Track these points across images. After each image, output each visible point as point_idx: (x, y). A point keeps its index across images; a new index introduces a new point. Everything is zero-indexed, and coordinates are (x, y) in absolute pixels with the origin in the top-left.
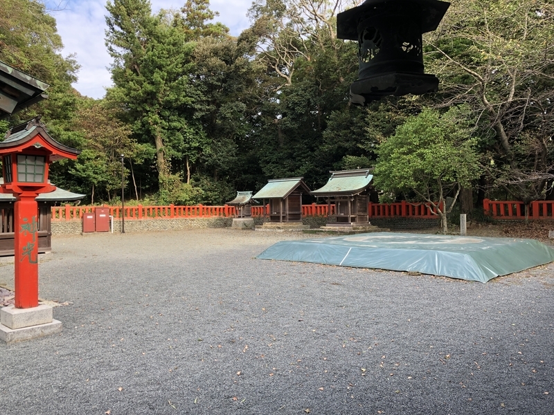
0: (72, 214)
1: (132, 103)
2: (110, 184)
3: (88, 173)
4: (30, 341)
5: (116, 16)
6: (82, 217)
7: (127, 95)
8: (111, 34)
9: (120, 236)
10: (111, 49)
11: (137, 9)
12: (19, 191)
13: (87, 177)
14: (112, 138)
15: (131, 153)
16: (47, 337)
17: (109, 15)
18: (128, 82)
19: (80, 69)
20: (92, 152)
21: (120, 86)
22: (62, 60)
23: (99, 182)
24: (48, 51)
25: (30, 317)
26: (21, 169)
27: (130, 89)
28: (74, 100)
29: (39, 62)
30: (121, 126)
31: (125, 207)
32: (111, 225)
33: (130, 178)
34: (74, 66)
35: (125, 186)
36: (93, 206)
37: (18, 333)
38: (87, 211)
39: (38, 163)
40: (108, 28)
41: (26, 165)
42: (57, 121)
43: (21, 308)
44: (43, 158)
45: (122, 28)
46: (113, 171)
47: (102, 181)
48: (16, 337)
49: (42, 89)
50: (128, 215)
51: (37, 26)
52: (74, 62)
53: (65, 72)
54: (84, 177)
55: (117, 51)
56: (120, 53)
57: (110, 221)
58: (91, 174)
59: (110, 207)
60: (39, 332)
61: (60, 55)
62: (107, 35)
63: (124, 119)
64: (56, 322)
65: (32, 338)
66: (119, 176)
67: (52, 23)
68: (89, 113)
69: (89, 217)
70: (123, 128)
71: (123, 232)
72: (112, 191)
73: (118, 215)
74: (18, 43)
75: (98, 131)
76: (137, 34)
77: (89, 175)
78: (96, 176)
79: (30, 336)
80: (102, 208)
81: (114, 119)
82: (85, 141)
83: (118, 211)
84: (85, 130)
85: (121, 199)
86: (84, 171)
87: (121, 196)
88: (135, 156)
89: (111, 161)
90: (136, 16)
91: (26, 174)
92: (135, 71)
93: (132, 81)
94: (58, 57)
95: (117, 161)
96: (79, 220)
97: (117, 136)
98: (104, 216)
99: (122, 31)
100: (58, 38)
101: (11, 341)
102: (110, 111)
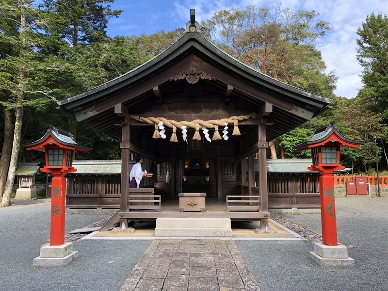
0: (339, 181)
1: (381, 97)
2: (366, 159)
3: (348, 152)
4: (334, 268)
5: (364, 36)
6: (346, 184)
7: (376, 92)
8: (361, 51)
9: (376, 199)
10: (361, 61)
11: (381, 27)
12: (323, 169)
13: (348, 155)
14: (365, 125)
15: (382, 135)
16: (345, 268)
17: (359, 37)
18: (377, 82)
19: (338, 80)
20: (350, 137)
21: (369, 86)
22: (326, 77)
23: (357, 158)
24: (317, 73)
25: (333, 252)
26: (323, 155)
27: (379, 87)
28: (336, 102)
29: (313, 82)
30: (373, 115)
31: (380, 177)
32: (368, 190)
33: (382, 154)
34: (333, 78)
35: (378, 161)
36: (354, 176)
37: (327, 261)
38: (349, 179)
39: (333, 151)
40: (358, 47)
41: (326, 153)
42: (325, 118)
43: (327, 245)
44: (336, 148)
45: (369, 44)
46: (368, 150)
47: (360, 158)
48: (326, 264)
49: (329, 103)
50: (383, 182)
51: (310, 59)
52: (334, 76)
53: (329, 84)
54: (345, 155)
55: (367, 61)
56: (369, 62)
57: (368, 187)
58: (351, 152)
59: (367, 176)
60: (340, 263)
61: (324, 74)
62: (359, 52)
63: (374, 109)
64: (350, 259)
65: (336, 267)
66: (374, 153)
67: (318, 55)
68: (346, 109)
69: (351, 184)
70: (375, 116)
71: (379, 196)
72: (367, 164)
73: (374, 183)
74: (299, 73)
75: (354, 121)
76: (382, 45)
77: (349, 153)
78: (355, 154)
79: (334, 265)
80: (361, 177)
81: (367, 111)
82: (345, 129)
83: (373, 179)
84: (344, 122)
85: (376, 170)
86: (346, 151)
87: (376, 168)
88: (386, 136)
89: (366, 142)
90: (380, 32)
91: (326, 158)
92: (382, 72)
93: (380, 80)
94: (323, 76)
95: (370, 141)
96: (343, 186)
97: (370, 123)
98: (363, 183)
99: (370, 46)
100: (323, 63)
101: (323, 265)
102: (363, 106)
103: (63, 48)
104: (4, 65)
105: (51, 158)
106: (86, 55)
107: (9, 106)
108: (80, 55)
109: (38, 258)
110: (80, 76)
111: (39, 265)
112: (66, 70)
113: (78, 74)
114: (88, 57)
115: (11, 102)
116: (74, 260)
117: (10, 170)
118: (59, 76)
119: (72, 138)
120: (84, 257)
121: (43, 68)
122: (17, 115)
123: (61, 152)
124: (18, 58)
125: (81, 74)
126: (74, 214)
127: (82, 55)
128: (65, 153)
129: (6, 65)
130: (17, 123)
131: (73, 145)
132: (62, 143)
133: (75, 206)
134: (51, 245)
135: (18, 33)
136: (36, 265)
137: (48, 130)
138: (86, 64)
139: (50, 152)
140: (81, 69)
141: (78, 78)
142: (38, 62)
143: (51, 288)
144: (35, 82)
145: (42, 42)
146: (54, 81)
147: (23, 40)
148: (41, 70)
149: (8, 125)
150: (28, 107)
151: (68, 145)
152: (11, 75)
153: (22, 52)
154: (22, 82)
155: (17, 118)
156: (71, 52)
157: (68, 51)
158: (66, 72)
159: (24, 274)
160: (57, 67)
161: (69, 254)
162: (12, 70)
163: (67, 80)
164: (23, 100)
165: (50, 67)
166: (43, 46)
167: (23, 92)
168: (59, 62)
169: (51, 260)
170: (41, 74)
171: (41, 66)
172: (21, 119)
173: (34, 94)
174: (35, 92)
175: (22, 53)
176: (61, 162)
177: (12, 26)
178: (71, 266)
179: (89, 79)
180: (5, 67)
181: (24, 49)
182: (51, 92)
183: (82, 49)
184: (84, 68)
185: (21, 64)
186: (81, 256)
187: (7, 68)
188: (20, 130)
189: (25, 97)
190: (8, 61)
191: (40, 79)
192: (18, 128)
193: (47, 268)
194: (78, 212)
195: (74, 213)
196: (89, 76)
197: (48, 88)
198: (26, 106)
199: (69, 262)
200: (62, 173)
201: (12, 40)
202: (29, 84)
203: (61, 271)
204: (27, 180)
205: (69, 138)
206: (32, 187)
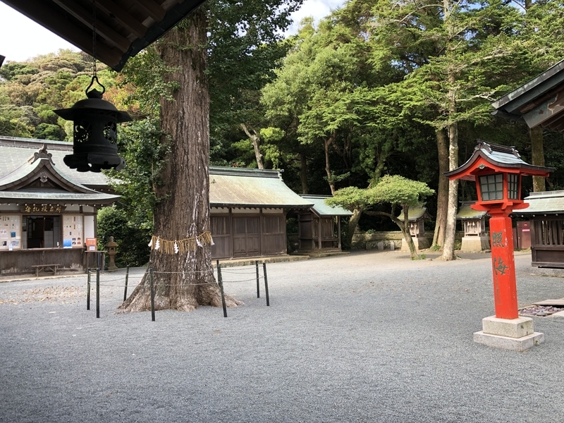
103: (507, 19)
104: (427, 72)
105: (484, 189)
106: (547, 18)
107: (439, 125)
108: (537, 20)
109: (480, 333)
110: (539, 55)
111: (482, 342)
112: (515, 52)
113: (536, 53)
114: (550, 20)
115: (442, 119)
116: (536, 345)
117: (449, 212)
118: (505, 65)
119: (517, 156)
120: (555, 344)
121: (479, 60)
122: (451, 136)
123: (499, 179)
124: (444, 57)
125: (542, 51)
126: (546, 276)
127: (540, 19)
128: (506, 180)
129: (431, 70)
130: (451, 147)
131: (515, 166)
132: (498, 165)
133: (548, 263)
134: (497, 317)
135: (442, 22)
136: (478, 342)
137: (476, 149)
138: (548, 32)
139: (483, 180)
140: (540, 42)
141: (536, 60)
142: (471, 53)
143: (496, 379)
144: (469, 83)
145: (475, 22)
146: (499, 74)
147: (449, 29)
148: (476, 64)
149: (442, 152)
150: (464, 121)
151: (507, 166)
152: (437, 83)
153: (449, 45)
154: (452, 88)
155: (451, 140)
156: (521, 21)
157: (517, 20)
158: (515, 55)
159: (461, 351)
160: (500, 52)
161: (527, 335)
162: (438, 76)
163: (519, 68)
164: (455, 114)
165: (489, 55)
166: (476, 27)
167: (455, 102)
168: (503, 43)
169: (499, 338)
170: (477, 69)
171: (477, 58)
172: (456, 140)
173: (469, 102)
174: (471, 98)
175: (448, 49)
176: (500, 195)
177: (433, 15)
178: (531, 353)
179: (556, 56)
180: (429, 75)
181: (451, 40)
182: (493, 92)
183: (540, 10)
184: (544, 40)
185: (449, 63)
186: (550, 342)
187: (432, 74)
188: (457, 156)
189: (458, 109)
190: (432, 64)
191: (475, 77)
192: (454, 154)
193: (494, 349)
194: (553, 274)
195: (547, 274)
196: (556, 50)
197: (489, 88)
198: (460, 121)
199: (527, 346)
200: (503, 210)
201: (435, 34)
202: (462, 88)
203: (514, 357)
204: (474, 224)
205: (513, 156)
206: (482, 234)
